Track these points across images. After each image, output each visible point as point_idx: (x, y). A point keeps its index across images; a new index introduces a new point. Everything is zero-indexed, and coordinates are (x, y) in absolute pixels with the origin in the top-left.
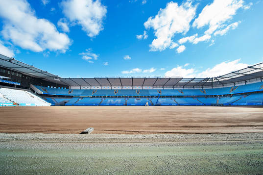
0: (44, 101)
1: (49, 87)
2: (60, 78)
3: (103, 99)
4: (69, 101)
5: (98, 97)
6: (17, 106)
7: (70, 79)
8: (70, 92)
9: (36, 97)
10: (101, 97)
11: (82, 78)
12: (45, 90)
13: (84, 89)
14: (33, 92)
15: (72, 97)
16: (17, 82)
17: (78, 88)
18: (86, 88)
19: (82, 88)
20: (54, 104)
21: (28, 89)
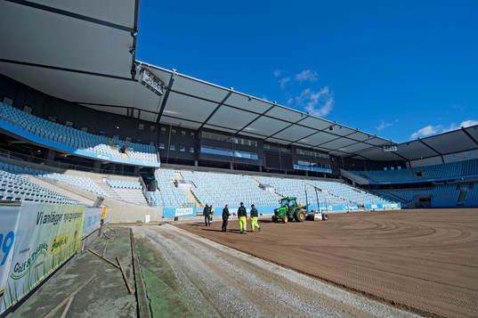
4: (432, 196)
8: (420, 174)
13: (459, 160)
16: (325, 167)
20: (406, 205)
21: (339, 178)
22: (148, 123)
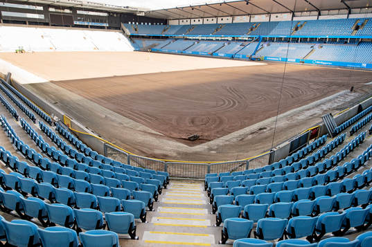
3: (196, 43)
4: (159, 44)
6: (97, 51)
8: (164, 31)
12: (136, 29)
13: (183, 24)
18: (185, 22)
19: (181, 22)
20: (139, 49)
21: (120, 29)
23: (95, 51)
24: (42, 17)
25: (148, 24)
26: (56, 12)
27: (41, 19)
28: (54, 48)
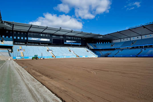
0: (94, 54)
1: (97, 43)
2: (101, 35)
3: (143, 50)
4: (111, 53)
5: (137, 47)
6: (78, 57)
7: (108, 34)
8: (112, 46)
9: (90, 52)
10: (141, 47)
11: (118, 32)
12: (95, 46)
13: (124, 41)
14: (88, 48)
15: (114, 49)
16: (80, 43)
17: (119, 41)
18: (126, 40)
19: (122, 40)
20: (100, 56)
21: (86, 46)
22: (9, 31)
23: (77, 57)
24: (49, 40)
25: (101, 43)
26: (55, 38)
27: (48, 41)
28: (54, 57)
